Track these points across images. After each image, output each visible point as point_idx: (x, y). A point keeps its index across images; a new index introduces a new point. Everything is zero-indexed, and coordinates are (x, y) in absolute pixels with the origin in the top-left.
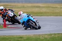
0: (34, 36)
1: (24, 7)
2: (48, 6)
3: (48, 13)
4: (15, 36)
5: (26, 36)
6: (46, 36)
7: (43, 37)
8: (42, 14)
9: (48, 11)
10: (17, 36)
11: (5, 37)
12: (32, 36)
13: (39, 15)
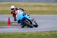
0: (36, 33)
1: (27, 6)
2: (49, 5)
3: (49, 11)
4: (19, 33)
5: (29, 33)
6: (47, 33)
7: (44, 34)
8: (44, 13)
9: (49, 10)
10: (21, 33)
11: (10, 33)
12: (34, 33)
13: (40, 13)
